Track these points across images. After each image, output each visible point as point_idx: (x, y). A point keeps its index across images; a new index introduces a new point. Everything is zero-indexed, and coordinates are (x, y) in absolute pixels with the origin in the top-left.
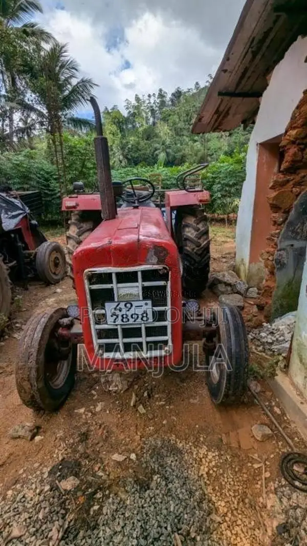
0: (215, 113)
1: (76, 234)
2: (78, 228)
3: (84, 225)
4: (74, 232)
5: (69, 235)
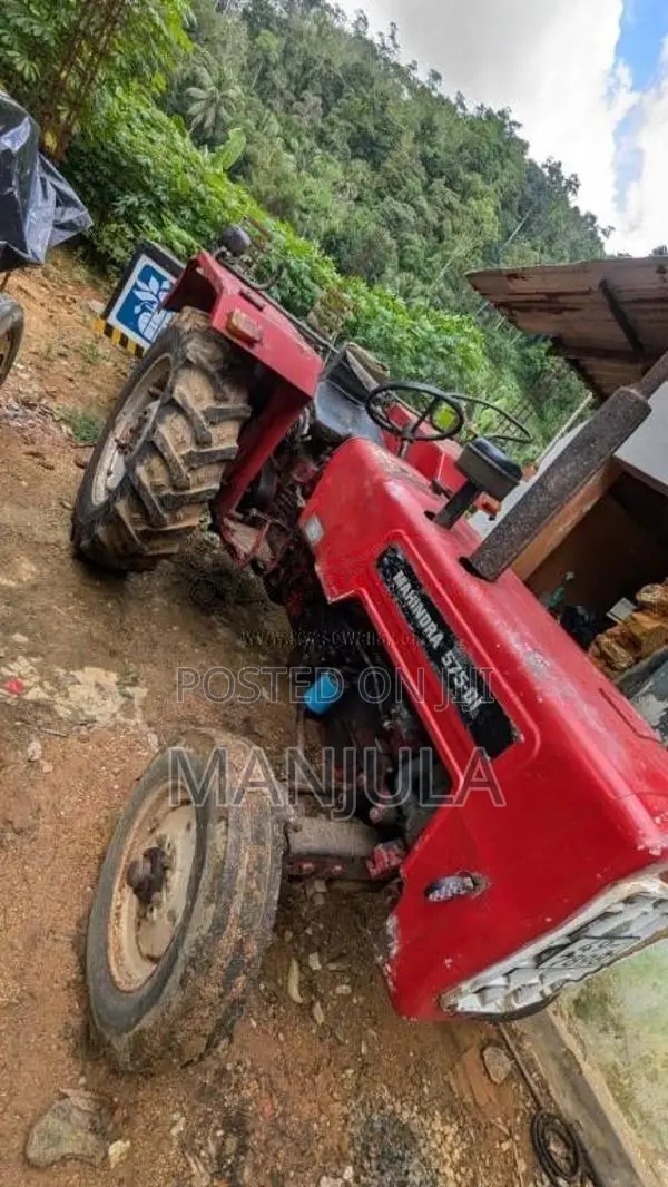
0: (547, 294)
1: (204, 413)
2: (215, 398)
3: (232, 396)
4: (199, 399)
5: (180, 402)
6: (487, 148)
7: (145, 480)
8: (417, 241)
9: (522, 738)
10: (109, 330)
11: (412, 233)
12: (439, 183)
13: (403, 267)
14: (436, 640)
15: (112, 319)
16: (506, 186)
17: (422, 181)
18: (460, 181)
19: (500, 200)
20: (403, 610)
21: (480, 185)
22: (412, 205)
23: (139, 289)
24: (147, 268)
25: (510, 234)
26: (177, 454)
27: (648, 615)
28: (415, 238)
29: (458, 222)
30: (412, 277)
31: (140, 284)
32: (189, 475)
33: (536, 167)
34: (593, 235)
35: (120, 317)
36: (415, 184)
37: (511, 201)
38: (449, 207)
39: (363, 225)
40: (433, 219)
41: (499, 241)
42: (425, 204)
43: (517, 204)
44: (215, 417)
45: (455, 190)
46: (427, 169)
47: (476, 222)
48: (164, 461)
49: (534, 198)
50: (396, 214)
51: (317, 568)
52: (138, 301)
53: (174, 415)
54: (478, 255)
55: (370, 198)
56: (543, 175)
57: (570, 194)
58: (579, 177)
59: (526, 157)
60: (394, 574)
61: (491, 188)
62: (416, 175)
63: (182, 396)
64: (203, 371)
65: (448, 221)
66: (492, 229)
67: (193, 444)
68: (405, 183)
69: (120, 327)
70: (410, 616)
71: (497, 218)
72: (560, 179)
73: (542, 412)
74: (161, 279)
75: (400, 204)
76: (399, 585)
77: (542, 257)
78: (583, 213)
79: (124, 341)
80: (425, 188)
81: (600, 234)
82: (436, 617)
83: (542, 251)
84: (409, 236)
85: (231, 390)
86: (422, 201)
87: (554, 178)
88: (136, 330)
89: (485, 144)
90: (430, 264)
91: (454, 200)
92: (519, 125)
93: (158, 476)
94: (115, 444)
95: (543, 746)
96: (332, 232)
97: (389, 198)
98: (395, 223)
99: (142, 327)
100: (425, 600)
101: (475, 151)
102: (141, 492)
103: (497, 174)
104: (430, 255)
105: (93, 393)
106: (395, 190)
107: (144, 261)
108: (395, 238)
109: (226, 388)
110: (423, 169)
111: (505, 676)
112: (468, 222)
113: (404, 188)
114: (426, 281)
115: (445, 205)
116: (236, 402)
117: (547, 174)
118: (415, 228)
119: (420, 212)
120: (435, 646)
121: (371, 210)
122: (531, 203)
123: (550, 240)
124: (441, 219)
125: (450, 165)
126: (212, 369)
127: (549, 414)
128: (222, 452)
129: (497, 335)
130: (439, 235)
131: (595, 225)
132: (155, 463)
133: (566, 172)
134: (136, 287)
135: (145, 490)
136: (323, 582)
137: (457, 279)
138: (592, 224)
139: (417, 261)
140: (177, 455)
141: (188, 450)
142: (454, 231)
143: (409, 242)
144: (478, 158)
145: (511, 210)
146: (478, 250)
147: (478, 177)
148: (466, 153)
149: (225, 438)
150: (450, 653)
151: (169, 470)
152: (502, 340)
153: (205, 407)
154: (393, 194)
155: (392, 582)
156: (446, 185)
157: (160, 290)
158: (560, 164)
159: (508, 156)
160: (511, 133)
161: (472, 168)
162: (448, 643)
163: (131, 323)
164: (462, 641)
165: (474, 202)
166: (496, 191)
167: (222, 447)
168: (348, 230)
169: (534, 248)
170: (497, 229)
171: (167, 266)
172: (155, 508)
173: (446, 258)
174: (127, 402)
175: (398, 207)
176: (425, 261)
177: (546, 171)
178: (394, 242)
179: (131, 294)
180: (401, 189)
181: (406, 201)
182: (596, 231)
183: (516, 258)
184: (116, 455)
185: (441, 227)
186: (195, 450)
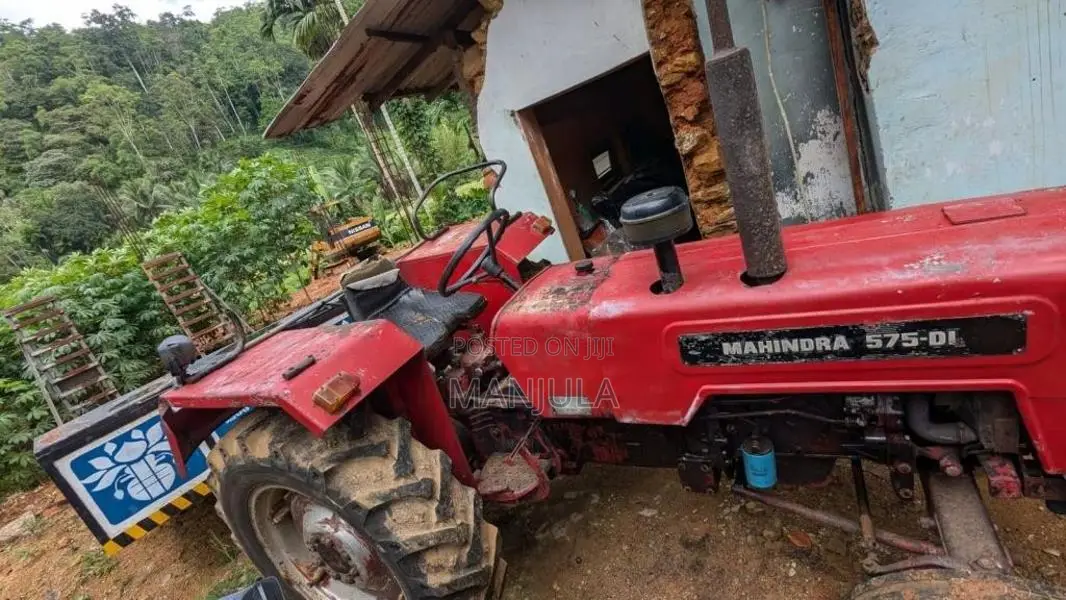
1: (397, 478)
2: (385, 456)
3: (383, 436)
4: (381, 478)
5: (379, 503)
6: (33, 57)
7: (447, 578)
8: (93, 162)
9: (1028, 313)
10: (124, 540)
11: (81, 162)
12: (41, 115)
13: (113, 186)
14: (842, 342)
15: (113, 531)
16: (88, 63)
17: (29, 128)
18: (53, 96)
19: (98, 74)
20: (772, 359)
21: (70, 83)
22: (49, 148)
23: (96, 483)
24: (74, 465)
25: (139, 84)
26: (435, 528)
27: (702, 153)
28: (87, 162)
29: (96, 119)
30: (128, 183)
31: (90, 480)
32: (459, 522)
33: (84, 30)
34: (184, 24)
35: (114, 521)
36: (27, 135)
37: (105, 67)
38: (74, 119)
39: (40, 201)
40: (78, 138)
41: (141, 96)
42: (57, 137)
43: (111, 63)
44: (405, 466)
45: (61, 105)
46: (19, 118)
47: (106, 104)
48: (436, 548)
49: (115, 48)
50: (50, 166)
51: (627, 420)
52: (111, 489)
53: (387, 515)
54: (143, 119)
55: (13, 181)
56: (97, 30)
57: (131, 19)
58: (121, 4)
59: (68, 32)
60: (721, 352)
61: (80, 76)
62: (18, 129)
63: (373, 497)
64: (347, 458)
65: (89, 127)
66: (122, 95)
67: (429, 503)
68: (22, 143)
69: (129, 525)
70: (789, 356)
71: (116, 87)
72: (111, 19)
73: (322, 143)
74: (100, 452)
75: (40, 159)
76: (740, 352)
77: (179, 70)
78: (158, 20)
79: (147, 524)
80: (38, 128)
81: (187, 18)
82: (813, 334)
83: (173, 68)
84: (81, 167)
85: (377, 433)
86: (51, 138)
87: (107, 23)
88: (143, 504)
89: (28, 57)
90: (125, 163)
91: (71, 110)
92: (29, 21)
93: (447, 561)
94: (314, 588)
95: (1051, 299)
96: (28, 234)
97: (26, 165)
98: (59, 172)
99: (144, 496)
100: (779, 336)
101: (30, 68)
102: (457, 588)
103: (68, 64)
104: (115, 158)
105: (166, 580)
106: (21, 156)
107: (64, 465)
108: (75, 180)
109: (375, 439)
110: (15, 121)
111: (941, 300)
112: (104, 111)
113: (26, 146)
114: (140, 173)
115: (70, 120)
116: (392, 433)
117: (99, 26)
118: (77, 159)
119: (63, 145)
120: (846, 347)
121: (27, 186)
122: (118, 53)
123: (167, 57)
124: (83, 131)
125: (29, 96)
126: (345, 447)
127: (328, 139)
128: (443, 472)
129: (231, 142)
130: (97, 140)
131: (175, 17)
132: (431, 559)
133: (108, 11)
134: (89, 487)
135: (454, 583)
136: (646, 421)
137: (154, 148)
138: (173, 19)
139: (113, 173)
140: (435, 530)
141: (434, 512)
142: (103, 127)
143: (88, 170)
144: (39, 70)
145: (114, 72)
146: (137, 117)
147: (60, 80)
148: (26, 78)
149: (430, 463)
150: (869, 338)
151: (447, 544)
152: (239, 141)
153: (393, 473)
154: (25, 159)
155: (728, 357)
156: (48, 110)
157: (112, 458)
158: (95, 11)
159: (57, 45)
160: (32, 31)
161: (48, 79)
162: (856, 335)
163: (132, 508)
164: (865, 322)
165: (86, 96)
166: (85, 73)
167: (438, 470)
168: (36, 218)
169: (166, 73)
170: (128, 92)
171: (89, 438)
172: (475, 576)
173: (128, 147)
174: (270, 555)
175: (43, 161)
176: (118, 165)
177: (93, 25)
178: (78, 183)
179: (97, 497)
180: (23, 150)
181: (41, 151)
182: (182, 19)
183: (166, 91)
184: (326, 590)
185: (91, 135)
186: (436, 504)
